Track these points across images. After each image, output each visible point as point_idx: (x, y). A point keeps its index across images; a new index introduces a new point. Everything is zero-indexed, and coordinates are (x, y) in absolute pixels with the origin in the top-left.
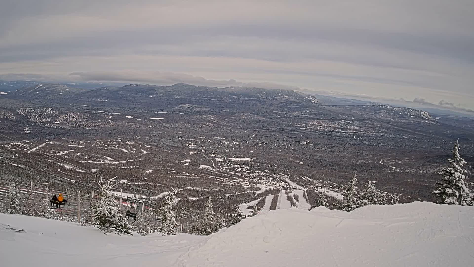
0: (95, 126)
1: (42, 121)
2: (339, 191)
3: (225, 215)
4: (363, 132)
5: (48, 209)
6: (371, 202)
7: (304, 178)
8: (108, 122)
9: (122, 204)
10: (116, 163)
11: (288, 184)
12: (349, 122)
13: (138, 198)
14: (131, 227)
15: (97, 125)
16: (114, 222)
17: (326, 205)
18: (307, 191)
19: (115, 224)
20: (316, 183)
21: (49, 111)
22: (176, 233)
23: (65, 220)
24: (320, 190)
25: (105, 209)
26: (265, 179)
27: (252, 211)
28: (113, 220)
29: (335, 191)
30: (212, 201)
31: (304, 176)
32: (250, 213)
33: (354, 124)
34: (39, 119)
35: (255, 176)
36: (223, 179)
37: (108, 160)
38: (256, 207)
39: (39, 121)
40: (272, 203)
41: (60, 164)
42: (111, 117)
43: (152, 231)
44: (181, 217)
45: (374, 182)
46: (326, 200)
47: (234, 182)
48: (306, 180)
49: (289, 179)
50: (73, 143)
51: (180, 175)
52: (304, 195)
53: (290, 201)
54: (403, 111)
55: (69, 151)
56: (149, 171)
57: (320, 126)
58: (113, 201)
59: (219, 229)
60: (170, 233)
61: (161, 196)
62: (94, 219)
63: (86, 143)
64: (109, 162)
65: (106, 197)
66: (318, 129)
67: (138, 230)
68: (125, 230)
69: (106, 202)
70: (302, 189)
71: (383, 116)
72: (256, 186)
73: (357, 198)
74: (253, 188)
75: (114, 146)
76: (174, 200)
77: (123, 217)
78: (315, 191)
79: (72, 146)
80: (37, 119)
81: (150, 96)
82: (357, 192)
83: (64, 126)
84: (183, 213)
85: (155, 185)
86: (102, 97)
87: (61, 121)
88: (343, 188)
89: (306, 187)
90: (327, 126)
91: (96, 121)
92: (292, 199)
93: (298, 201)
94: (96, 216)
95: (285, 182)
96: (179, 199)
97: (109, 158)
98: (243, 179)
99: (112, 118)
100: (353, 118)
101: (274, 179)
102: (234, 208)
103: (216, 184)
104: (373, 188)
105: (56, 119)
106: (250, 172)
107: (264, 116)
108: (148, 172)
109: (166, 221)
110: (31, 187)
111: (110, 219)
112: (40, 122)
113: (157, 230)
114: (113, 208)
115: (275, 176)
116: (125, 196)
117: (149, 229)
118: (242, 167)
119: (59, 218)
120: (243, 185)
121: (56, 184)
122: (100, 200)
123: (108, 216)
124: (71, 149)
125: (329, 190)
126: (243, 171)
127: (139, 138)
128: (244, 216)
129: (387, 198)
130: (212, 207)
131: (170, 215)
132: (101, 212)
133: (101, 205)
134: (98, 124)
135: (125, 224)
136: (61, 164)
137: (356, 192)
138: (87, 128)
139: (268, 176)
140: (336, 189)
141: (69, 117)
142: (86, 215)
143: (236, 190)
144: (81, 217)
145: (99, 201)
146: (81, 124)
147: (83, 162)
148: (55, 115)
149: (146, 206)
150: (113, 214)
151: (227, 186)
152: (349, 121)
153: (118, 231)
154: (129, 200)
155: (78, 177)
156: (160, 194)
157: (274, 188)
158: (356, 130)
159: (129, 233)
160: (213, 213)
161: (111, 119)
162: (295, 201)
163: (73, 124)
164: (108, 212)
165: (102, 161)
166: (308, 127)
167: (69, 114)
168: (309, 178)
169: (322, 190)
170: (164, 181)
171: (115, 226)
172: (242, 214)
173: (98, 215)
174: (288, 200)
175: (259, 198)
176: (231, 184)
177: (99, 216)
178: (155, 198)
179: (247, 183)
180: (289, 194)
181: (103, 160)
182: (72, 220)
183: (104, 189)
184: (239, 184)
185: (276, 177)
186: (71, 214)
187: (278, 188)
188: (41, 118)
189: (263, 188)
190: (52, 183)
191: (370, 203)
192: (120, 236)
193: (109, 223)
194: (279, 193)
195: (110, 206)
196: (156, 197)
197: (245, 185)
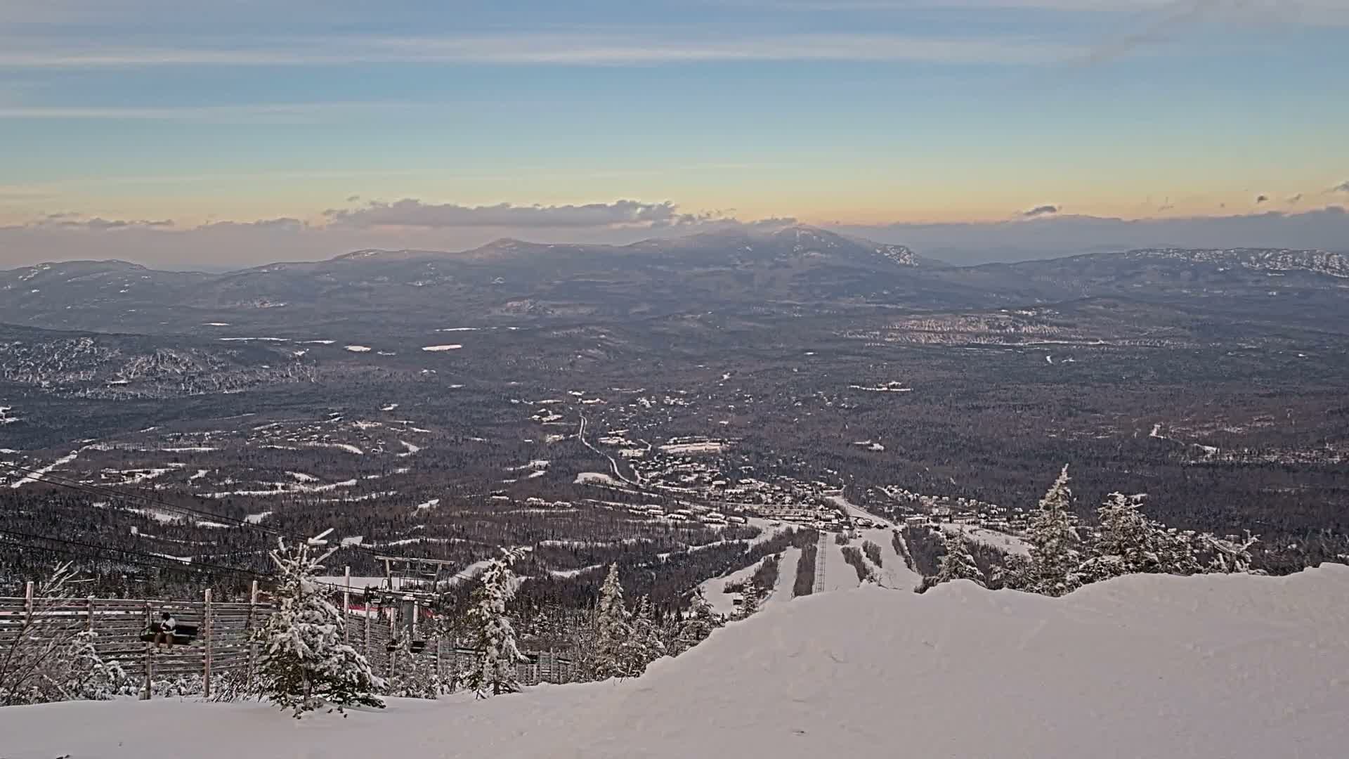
0: (252, 384)
1: (61, 382)
2: (1011, 528)
3: (662, 616)
4: (1077, 339)
5: (95, 662)
6: (1135, 563)
7: (891, 491)
8: (293, 370)
9: (350, 611)
10: (327, 487)
11: (842, 511)
12: (1024, 312)
13: (398, 588)
14: (381, 682)
15: (258, 381)
16: (326, 674)
17: (972, 575)
18: (904, 531)
19: (328, 679)
20: (931, 507)
21: (85, 348)
22: (520, 685)
23: (156, 691)
24: (945, 525)
25: (294, 635)
26: (770, 501)
27: (741, 601)
28: (322, 667)
29: (997, 530)
30: (619, 576)
31: (889, 487)
32: (736, 606)
33: (1045, 317)
34: (49, 377)
35: (741, 493)
36: (648, 509)
37: (298, 481)
38: (753, 588)
39: (51, 382)
40: (799, 571)
41: (137, 511)
42: (300, 353)
43: (446, 687)
44: (533, 632)
45: (1139, 497)
46: (969, 557)
47: (679, 516)
48: (899, 499)
49: (845, 496)
50: (182, 440)
51: (521, 506)
52: (896, 543)
53: (853, 563)
54: (1232, 258)
55: (167, 467)
56: (430, 502)
57: (928, 332)
58: (322, 607)
59: (648, 663)
60: (501, 688)
61: (467, 574)
62: (260, 673)
63: (225, 437)
64: (302, 487)
65: (297, 597)
66: (923, 341)
67: (403, 689)
68: (360, 695)
69: (297, 614)
70: (886, 526)
71: (1149, 282)
72: (746, 522)
73: (1078, 549)
74: (738, 530)
75: (318, 439)
76: (508, 584)
77: (355, 653)
78: (932, 531)
79: (177, 450)
80: (41, 377)
81: (415, 284)
82: (1077, 531)
83: (145, 392)
84: (536, 622)
85: (448, 544)
86: (269, 295)
87: (132, 376)
88: (1024, 519)
89: (901, 520)
90: (950, 331)
91: (252, 369)
92: (861, 557)
93: (879, 563)
94: (264, 662)
95: (833, 506)
96: (523, 579)
97: (303, 477)
98: (703, 505)
99: (303, 355)
100: (1038, 301)
101: (796, 499)
102: (685, 594)
103: (628, 524)
104: (1134, 518)
105: (115, 371)
106: (724, 483)
107: (750, 317)
108: (426, 506)
109: (488, 651)
110: (25, 601)
111: (313, 666)
112: (57, 385)
113: (462, 683)
114: (321, 628)
115: (799, 492)
116: (359, 585)
117: (436, 680)
118: (698, 469)
119: (133, 689)
120: (707, 522)
121: (125, 577)
122: (278, 609)
123: (304, 657)
124: (176, 461)
125: (977, 527)
126: (705, 482)
127: (391, 408)
128: (718, 616)
129: (1196, 551)
130: (620, 595)
131: (498, 630)
132: (283, 645)
133: (282, 623)
134: (261, 377)
135: (359, 676)
136: (143, 512)
137: (1072, 529)
138: (226, 392)
139: (777, 491)
140: (1001, 524)
141: (162, 363)
142: (232, 662)
143: (686, 538)
144: (215, 674)
145: (274, 614)
146: (203, 381)
147: (217, 495)
148: (111, 358)
149: (426, 608)
150: (320, 647)
151: (660, 529)
152: (1026, 310)
153: (339, 703)
154: (372, 596)
155: (201, 544)
156: (464, 569)
157: (802, 527)
158: (1051, 337)
159: (374, 703)
160: (625, 613)
161: (301, 358)
162: (869, 563)
163: (178, 384)
164: (304, 645)
165: (280, 488)
166: (890, 340)
167: (158, 354)
168: (906, 492)
169: (953, 528)
170: (474, 530)
171: (328, 686)
172: (712, 610)
173: (273, 657)
174: (847, 561)
175: (759, 561)
176: (672, 521)
177: (276, 659)
178: (450, 582)
179: (718, 517)
180: (848, 543)
181: (283, 484)
182: (183, 689)
183: (291, 571)
184: (694, 520)
185: (801, 493)
186: (178, 669)
187: (813, 527)
188: (59, 372)
189: (768, 530)
190: (109, 575)
191: (1131, 566)
192: (345, 716)
193: (309, 679)
194: (816, 542)
195: (313, 623)
196: (454, 580)
197: (712, 522)
